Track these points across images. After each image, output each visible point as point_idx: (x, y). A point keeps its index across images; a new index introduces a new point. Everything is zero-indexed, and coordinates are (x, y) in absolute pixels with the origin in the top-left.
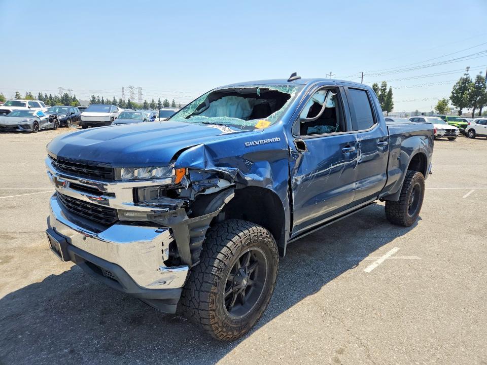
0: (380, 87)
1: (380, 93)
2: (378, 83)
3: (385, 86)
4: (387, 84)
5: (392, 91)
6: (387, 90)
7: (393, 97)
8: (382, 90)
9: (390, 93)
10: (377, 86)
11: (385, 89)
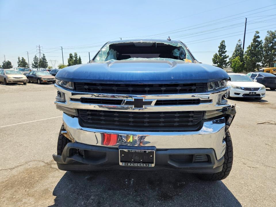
0: (74, 56)
1: (74, 59)
2: (72, 54)
3: (77, 55)
4: (77, 54)
5: (81, 58)
6: (78, 58)
7: (81, 61)
8: (75, 57)
9: (80, 59)
10: (72, 55)
11: (77, 57)
